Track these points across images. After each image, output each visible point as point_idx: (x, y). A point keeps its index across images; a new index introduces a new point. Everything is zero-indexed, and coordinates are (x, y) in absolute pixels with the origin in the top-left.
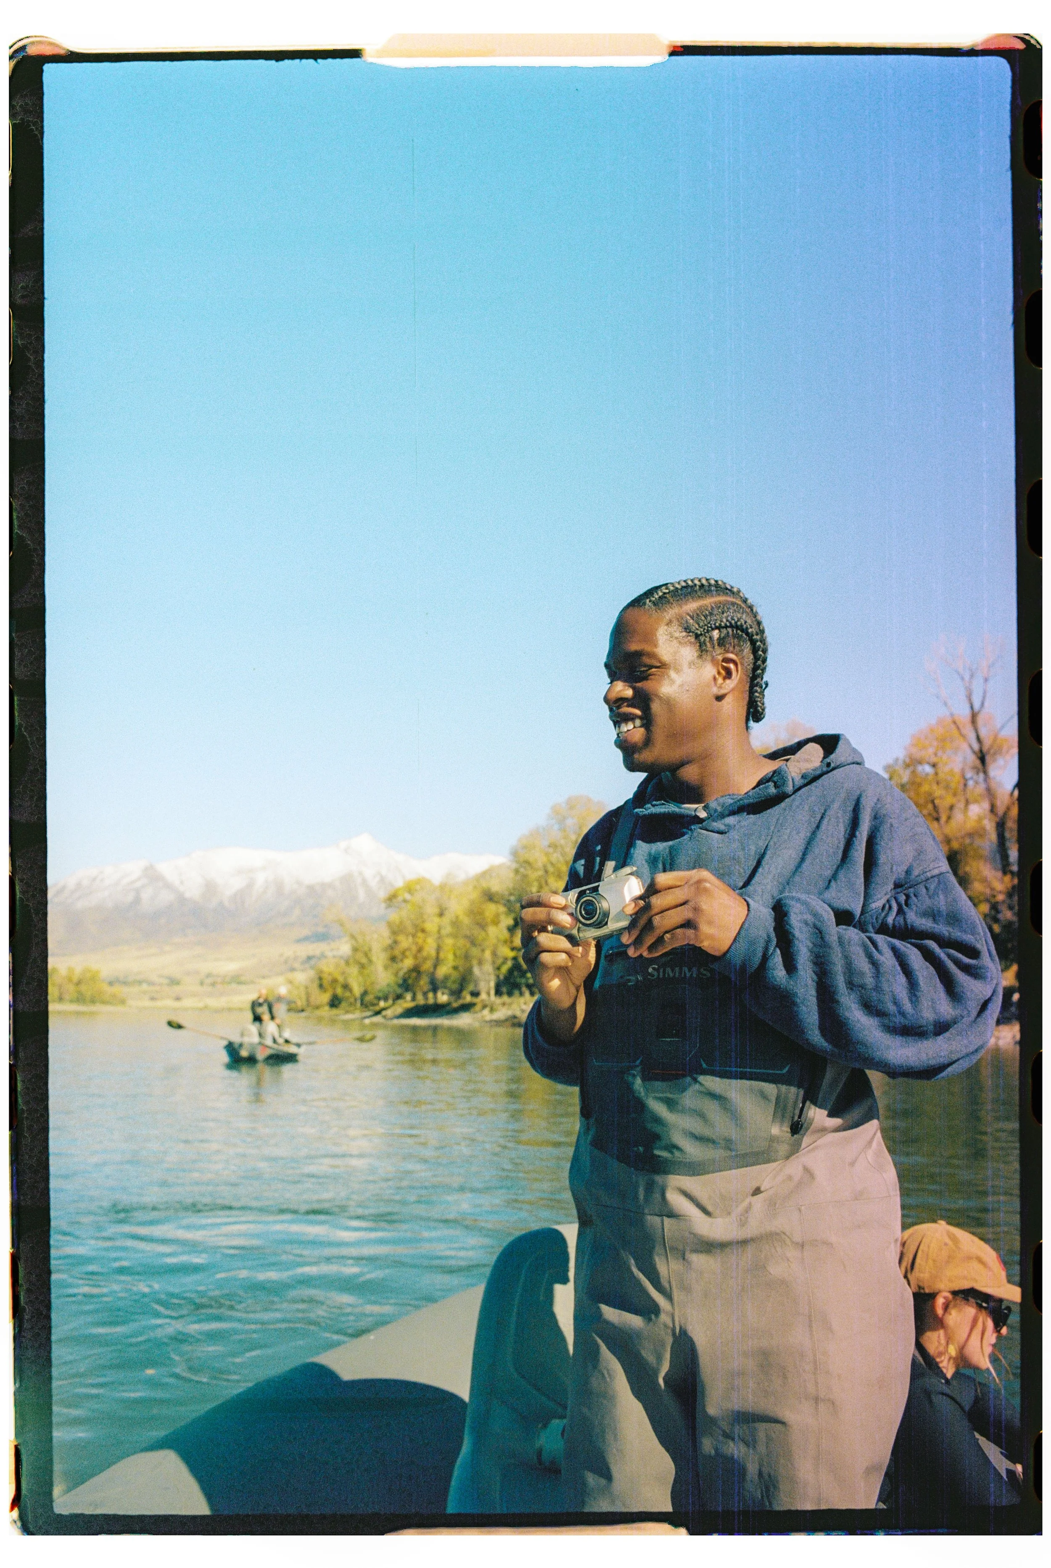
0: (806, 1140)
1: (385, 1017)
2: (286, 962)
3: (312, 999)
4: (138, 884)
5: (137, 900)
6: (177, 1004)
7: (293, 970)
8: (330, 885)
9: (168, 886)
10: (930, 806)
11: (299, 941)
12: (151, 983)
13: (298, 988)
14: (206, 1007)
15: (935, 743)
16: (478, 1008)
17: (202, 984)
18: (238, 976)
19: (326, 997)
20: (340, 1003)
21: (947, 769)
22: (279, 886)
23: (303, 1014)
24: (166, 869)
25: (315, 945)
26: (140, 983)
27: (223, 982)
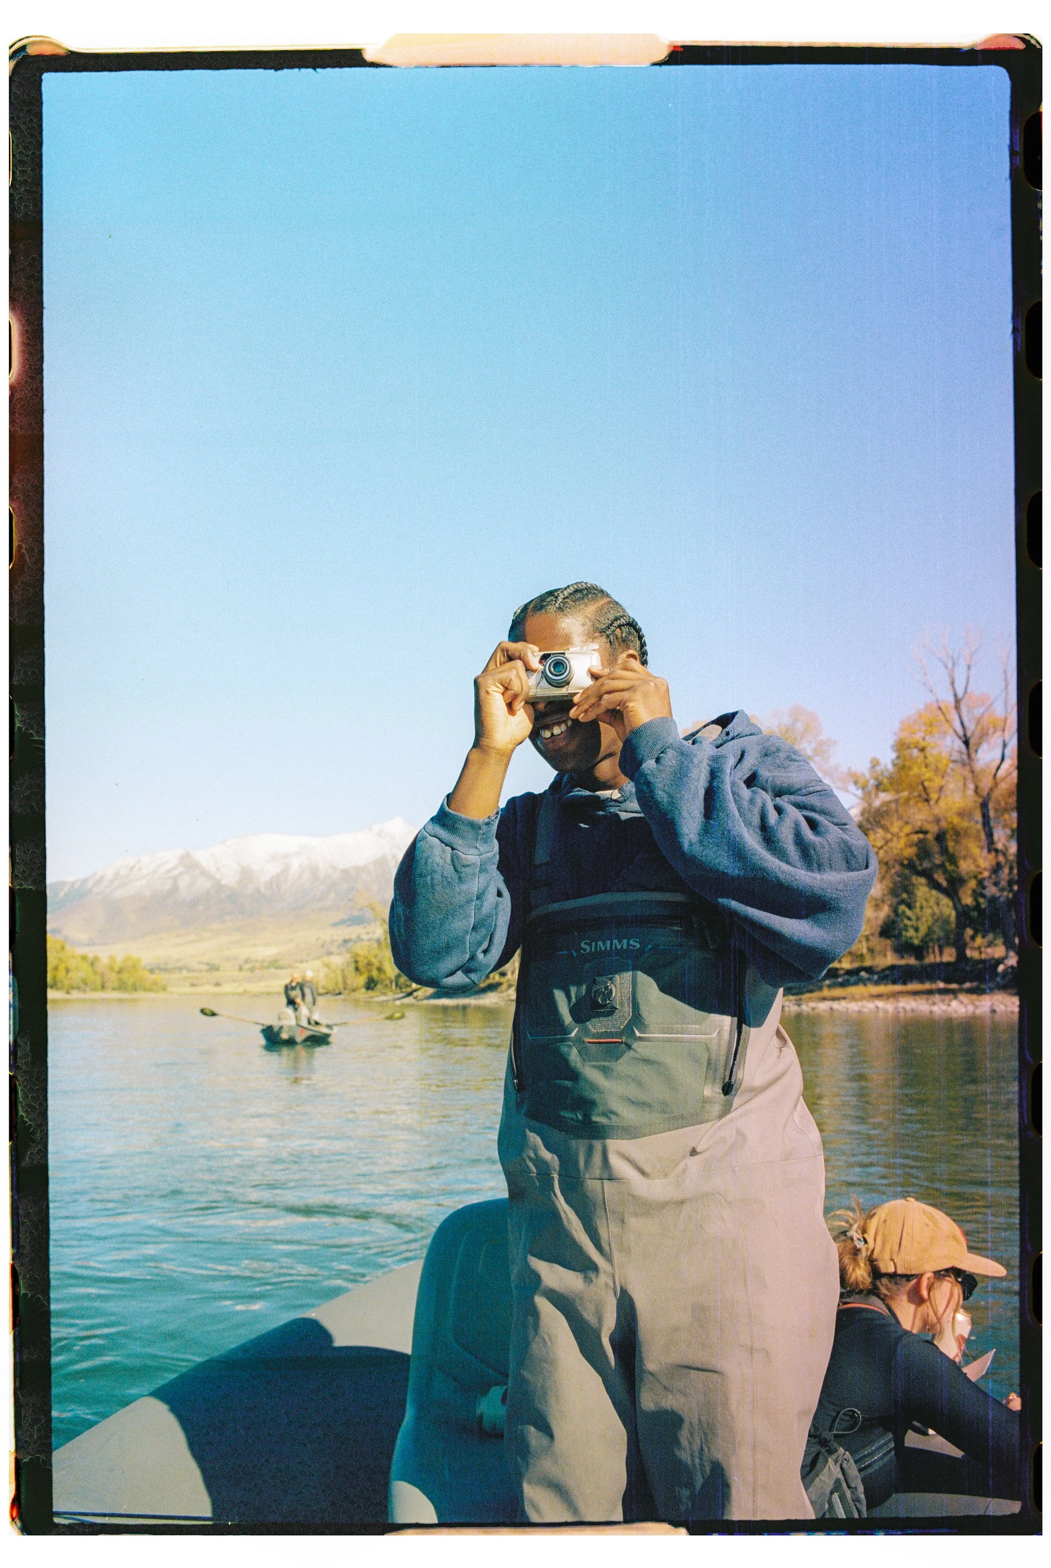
0: (737, 1101)
1: (416, 998)
2: (323, 946)
3: (349, 982)
4: (176, 872)
5: (175, 888)
6: (217, 990)
7: (330, 953)
8: (364, 869)
9: (205, 873)
10: (920, 788)
11: (335, 925)
12: (190, 970)
13: (334, 971)
14: (245, 992)
15: (923, 728)
16: (504, 987)
17: (241, 969)
18: (276, 961)
19: (362, 980)
20: (376, 985)
21: (935, 752)
22: (314, 871)
23: (341, 997)
24: (201, 856)
25: (351, 929)
26: (180, 969)
27: (261, 968)
